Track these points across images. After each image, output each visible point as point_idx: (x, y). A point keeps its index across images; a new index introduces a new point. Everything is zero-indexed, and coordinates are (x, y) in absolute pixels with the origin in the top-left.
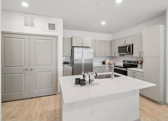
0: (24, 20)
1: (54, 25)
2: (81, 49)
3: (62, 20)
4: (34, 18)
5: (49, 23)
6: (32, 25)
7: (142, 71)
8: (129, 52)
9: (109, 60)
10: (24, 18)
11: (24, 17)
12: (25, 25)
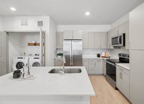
0: (21, 21)
1: (42, 22)
2: (70, 42)
3: (49, 17)
4: (27, 19)
5: (39, 21)
6: (26, 24)
7: (129, 69)
8: (120, 44)
9: (104, 53)
10: (21, 20)
11: (21, 18)
12: (21, 25)
